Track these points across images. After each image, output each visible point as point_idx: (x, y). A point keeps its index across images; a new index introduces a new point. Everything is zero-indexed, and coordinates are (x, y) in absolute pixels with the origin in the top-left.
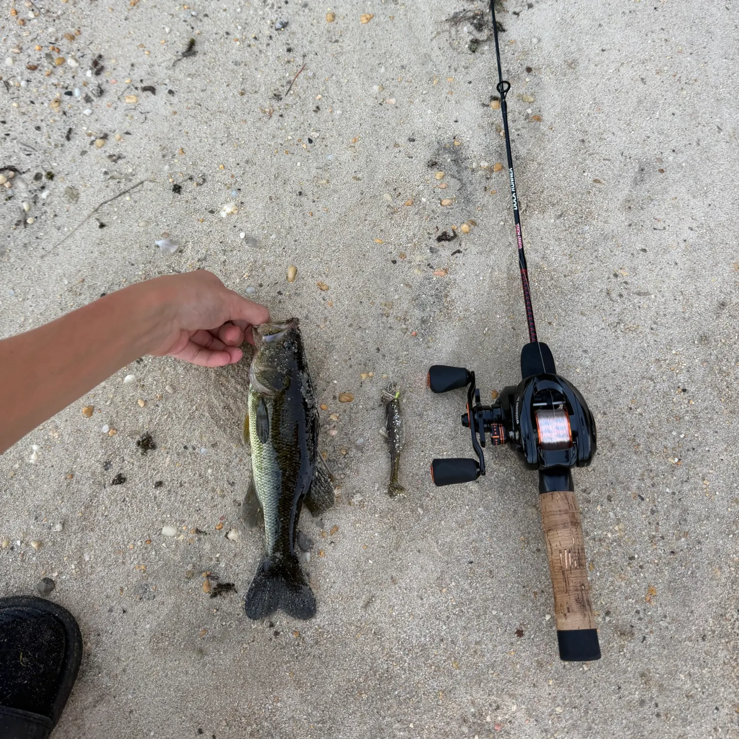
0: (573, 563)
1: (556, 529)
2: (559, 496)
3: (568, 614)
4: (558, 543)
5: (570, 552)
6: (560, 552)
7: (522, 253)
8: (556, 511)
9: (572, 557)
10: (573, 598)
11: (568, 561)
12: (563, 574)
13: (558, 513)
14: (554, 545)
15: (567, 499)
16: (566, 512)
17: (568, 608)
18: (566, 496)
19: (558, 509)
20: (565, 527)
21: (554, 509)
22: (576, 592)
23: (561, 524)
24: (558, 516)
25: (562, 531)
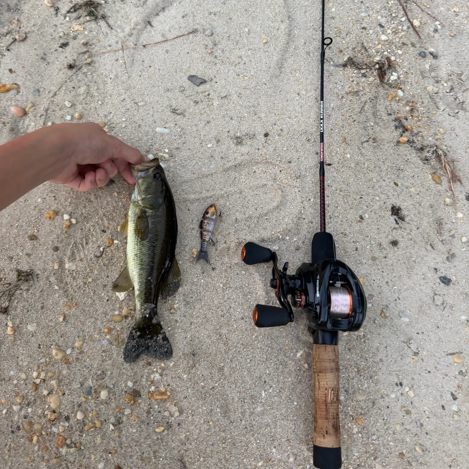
0: (333, 399)
1: (326, 373)
2: (330, 349)
3: (326, 436)
4: (325, 383)
5: (332, 390)
6: (326, 389)
7: (322, 165)
8: (327, 359)
9: (334, 394)
10: (331, 424)
11: (331, 397)
12: (326, 405)
13: (328, 361)
14: (322, 383)
16: (334, 361)
17: (327, 432)
18: (334, 349)
19: (328, 358)
20: (332, 372)
21: (326, 358)
22: (334, 420)
23: (330, 369)
24: (328, 363)
25: (329, 374)
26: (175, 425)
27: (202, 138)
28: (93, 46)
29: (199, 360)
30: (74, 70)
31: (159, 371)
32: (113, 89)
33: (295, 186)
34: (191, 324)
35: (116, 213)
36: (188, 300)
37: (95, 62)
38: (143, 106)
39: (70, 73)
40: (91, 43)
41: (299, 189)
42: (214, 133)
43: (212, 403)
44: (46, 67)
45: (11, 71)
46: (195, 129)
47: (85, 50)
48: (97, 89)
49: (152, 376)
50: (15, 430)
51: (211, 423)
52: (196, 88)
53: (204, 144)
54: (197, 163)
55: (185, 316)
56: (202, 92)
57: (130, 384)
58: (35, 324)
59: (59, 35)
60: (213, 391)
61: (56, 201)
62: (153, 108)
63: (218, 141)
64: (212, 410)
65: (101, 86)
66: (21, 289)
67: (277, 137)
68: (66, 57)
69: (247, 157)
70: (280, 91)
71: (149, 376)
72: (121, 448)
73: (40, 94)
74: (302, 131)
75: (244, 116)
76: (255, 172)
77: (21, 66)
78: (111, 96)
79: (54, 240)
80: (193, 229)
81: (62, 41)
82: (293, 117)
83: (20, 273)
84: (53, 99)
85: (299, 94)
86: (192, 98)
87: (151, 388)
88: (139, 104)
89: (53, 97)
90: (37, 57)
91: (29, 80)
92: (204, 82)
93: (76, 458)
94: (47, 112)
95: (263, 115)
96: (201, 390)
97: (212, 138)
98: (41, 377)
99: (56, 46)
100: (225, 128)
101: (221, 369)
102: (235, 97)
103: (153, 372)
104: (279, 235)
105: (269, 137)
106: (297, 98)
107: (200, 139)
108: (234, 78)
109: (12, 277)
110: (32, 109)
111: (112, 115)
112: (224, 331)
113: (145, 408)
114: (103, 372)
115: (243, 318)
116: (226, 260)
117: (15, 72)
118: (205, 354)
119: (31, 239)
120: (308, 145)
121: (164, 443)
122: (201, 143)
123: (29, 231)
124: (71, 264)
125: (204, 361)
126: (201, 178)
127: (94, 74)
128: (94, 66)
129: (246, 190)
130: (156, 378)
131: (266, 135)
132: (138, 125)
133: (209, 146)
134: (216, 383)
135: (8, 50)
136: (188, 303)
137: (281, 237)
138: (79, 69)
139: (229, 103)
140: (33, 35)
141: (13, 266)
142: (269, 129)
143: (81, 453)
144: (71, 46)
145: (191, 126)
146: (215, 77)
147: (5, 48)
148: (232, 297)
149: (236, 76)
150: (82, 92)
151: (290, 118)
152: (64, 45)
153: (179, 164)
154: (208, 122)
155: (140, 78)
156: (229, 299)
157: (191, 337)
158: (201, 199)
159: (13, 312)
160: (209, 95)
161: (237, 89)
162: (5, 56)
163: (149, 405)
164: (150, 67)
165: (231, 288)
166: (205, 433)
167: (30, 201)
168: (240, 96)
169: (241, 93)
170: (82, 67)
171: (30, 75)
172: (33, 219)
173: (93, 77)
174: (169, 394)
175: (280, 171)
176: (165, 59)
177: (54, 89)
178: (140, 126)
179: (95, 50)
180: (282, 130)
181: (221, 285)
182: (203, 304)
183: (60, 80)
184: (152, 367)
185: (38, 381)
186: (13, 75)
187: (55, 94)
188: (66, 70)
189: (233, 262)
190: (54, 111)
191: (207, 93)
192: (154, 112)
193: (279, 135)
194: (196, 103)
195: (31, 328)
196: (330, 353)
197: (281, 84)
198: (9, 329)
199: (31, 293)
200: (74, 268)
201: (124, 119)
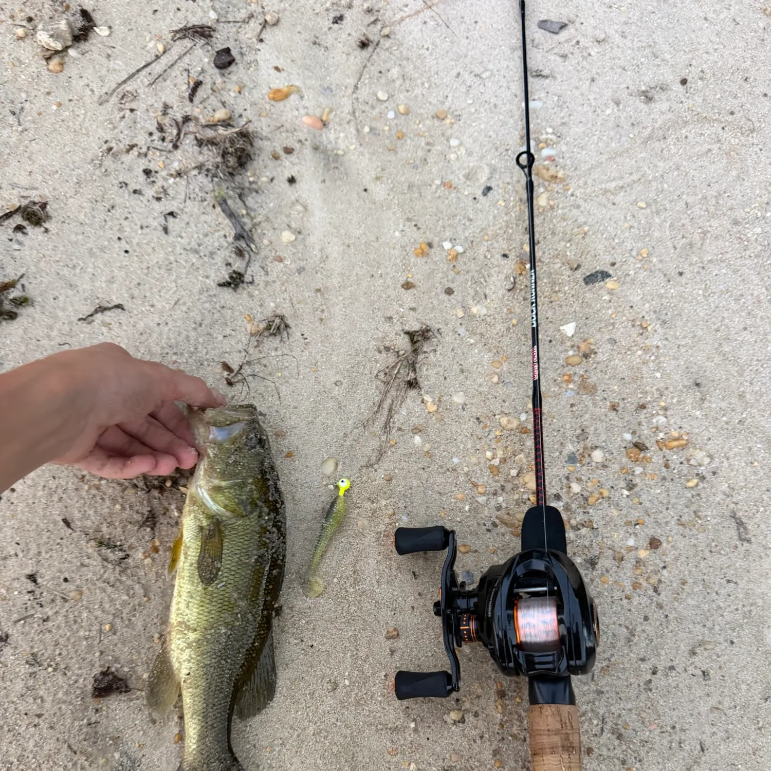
1: (542, 754)
2: (549, 711)
7: (536, 385)
8: (544, 730)
13: (546, 733)
15: (560, 715)
16: (558, 732)
18: (559, 712)
19: (547, 728)
20: (554, 752)
21: (543, 728)
23: (549, 748)
24: (545, 737)
25: (549, 757)
26: (709, 476)
27: (593, 104)
28: (382, 11)
29: (707, 391)
30: (370, 49)
31: (661, 412)
32: (437, 63)
33: (753, 144)
34: (678, 347)
35: (512, 228)
36: (663, 317)
37: (395, 34)
38: (489, 78)
39: (365, 53)
40: (376, 8)
41: (760, 147)
42: (608, 93)
43: (747, 440)
44: (326, 54)
45: (277, 69)
46: (577, 93)
47: (372, 19)
48: (415, 68)
49: (654, 421)
50: (491, 527)
51: (756, 464)
52: (556, 37)
53: (599, 111)
54: (600, 139)
55: (666, 339)
56: (567, 41)
57: (628, 437)
58: (462, 393)
59: (324, 6)
60: (743, 425)
61: (422, 231)
62: (504, 77)
63: (618, 103)
64: (750, 449)
65: (418, 63)
66: (425, 352)
67: (700, 82)
68: (349, 34)
69: (670, 115)
70: (678, 20)
71: (649, 422)
72: (649, 515)
73: (334, 93)
74: (732, 67)
75: (641, 63)
76: (686, 137)
77: (289, 61)
78: (437, 74)
79: (442, 281)
80: (631, 227)
81: (332, 15)
82: (711, 51)
83: (411, 335)
84: (355, 96)
85: (706, 19)
86: (556, 51)
87: (658, 436)
88: (484, 76)
89: (354, 92)
90: (307, 43)
91: (309, 77)
92: (563, 26)
93: (592, 541)
94: (354, 116)
95: (668, 56)
96: (725, 426)
97: (607, 100)
98: (499, 456)
99: (328, 23)
100: (620, 83)
101: (741, 396)
102: (617, 39)
103: (653, 415)
104: (756, 211)
105: (688, 85)
106: (706, 25)
107: (591, 106)
108: (605, 12)
109: (403, 343)
110: (332, 116)
111: (450, 99)
112: (726, 349)
113: (660, 461)
114: (583, 430)
115: (745, 329)
116: (695, 260)
117: (284, 70)
118: (713, 381)
119: (407, 289)
120: (748, 86)
121: (704, 500)
122: (595, 111)
123: (401, 278)
124: (479, 307)
125: (715, 390)
126: (615, 158)
127: (401, 49)
128: (395, 39)
129: (684, 163)
130: (660, 421)
131: (684, 82)
132: (492, 105)
133: (608, 112)
134: (742, 414)
135: (261, 41)
136: (664, 322)
137: (759, 214)
138: (377, 44)
139: (612, 48)
140: (287, 13)
141: (398, 328)
142: (684, 74)
143: (595, 532)
144: (349, 18)
145: (571, 91)
146: (577, 16)
147: (254, 40)
148: (721, 305)
149: (607, 10)
150: (395, 76)
151: (707, 53)
152: (338, 19)
153: (575, 146)
154: (593, 80)
155: (468, 41)
156: (717, 307)
157: (685, 363)
158: (626, 185)
159: (426, 383)
160: (578, 42)
161: (616, 27)
162: (259, 50)
163: (664, 457)
164: (476, 22)
165: (714, 293)
166: (753, 477)
167: (384, 239)
168: (623, 35)
169: (624, 30)
170: (379, 42)
171: (307, 69)
172: (398, 261)
173: (401, 52)
174: (685, 437)
175: (723, 128)
176: (493, 8)
177: (351, 81)
178: (495, 106)
179: (386, 15)
180: (702, 71)
181: (701, 292)
182: (685, 319)
183: (353, 68)
184: (650, 410)
185: (496, 462)
186: (284, 74)
187: (356, 87)
188: (358, 52)
189: (705, 259)
190: (363, 112)
191: (574, 42)
192: (508, 83)
193: (701, 79)
194: (564, 57)
195: (458, 399)
196: (549, 718)
197: (674, 10)
198: (429, 404)
199: (441, 354)
200: (484, 311)
201: (470, 101)
